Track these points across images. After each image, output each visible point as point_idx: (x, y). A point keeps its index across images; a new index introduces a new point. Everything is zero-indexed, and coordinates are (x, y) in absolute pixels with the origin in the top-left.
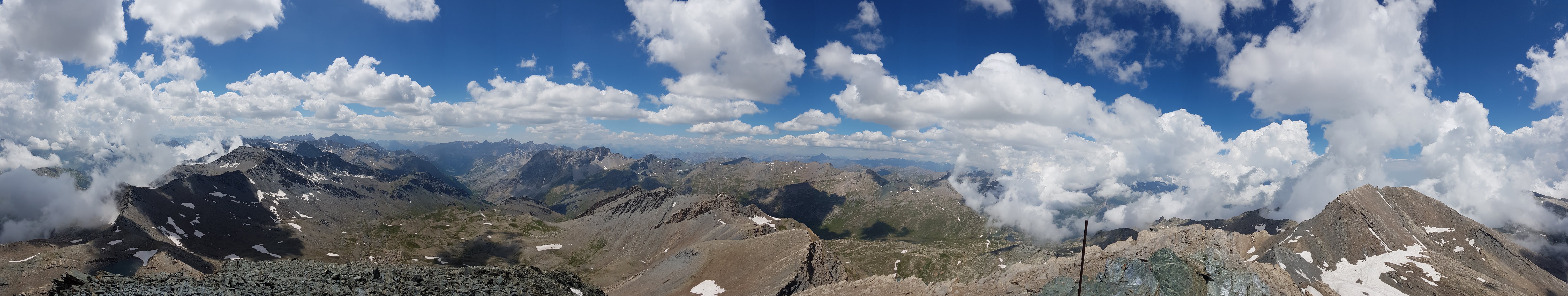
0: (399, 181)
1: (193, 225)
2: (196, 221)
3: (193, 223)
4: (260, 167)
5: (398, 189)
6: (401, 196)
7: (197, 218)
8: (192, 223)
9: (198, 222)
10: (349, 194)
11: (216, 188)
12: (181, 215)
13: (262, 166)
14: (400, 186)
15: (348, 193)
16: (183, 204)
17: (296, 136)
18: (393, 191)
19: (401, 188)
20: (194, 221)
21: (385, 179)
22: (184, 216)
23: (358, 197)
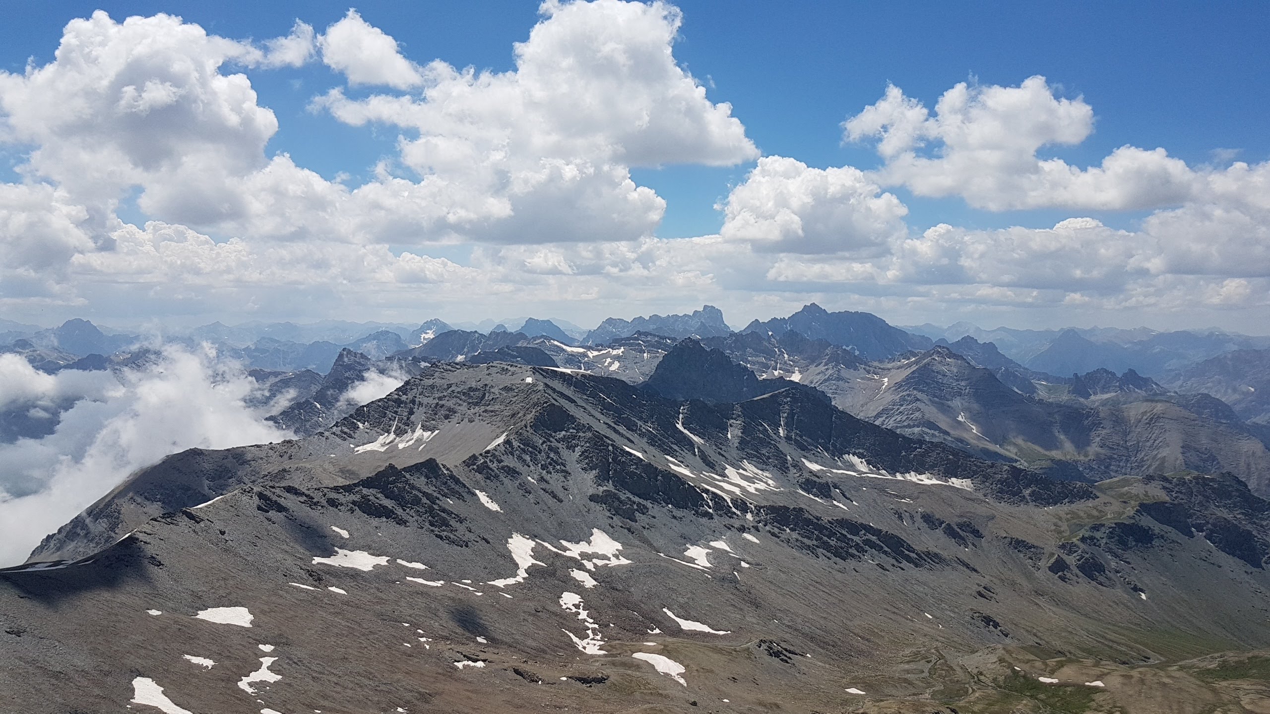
0: (1090, 503)
1: (250, 690)
2: (264, 675)
3: (250, 684)
4: (516, 444)
5: (1083, 539)
6: (1101, 569)
7: (267, 661)
8: (243, 684)
9: (272, 678)
10: (872, 545)
11: (345, 534)
12: (195, 660)
13: (526, 442)
14: (1096, 528)
15: (867, 542)
16: (202, 615)
17: (655, 318)
18: (1063, 547)
19: (1098, 535)
20: (255, 677)
21: (1027, 492)
22: (209, 663)
23: (909, 560)
